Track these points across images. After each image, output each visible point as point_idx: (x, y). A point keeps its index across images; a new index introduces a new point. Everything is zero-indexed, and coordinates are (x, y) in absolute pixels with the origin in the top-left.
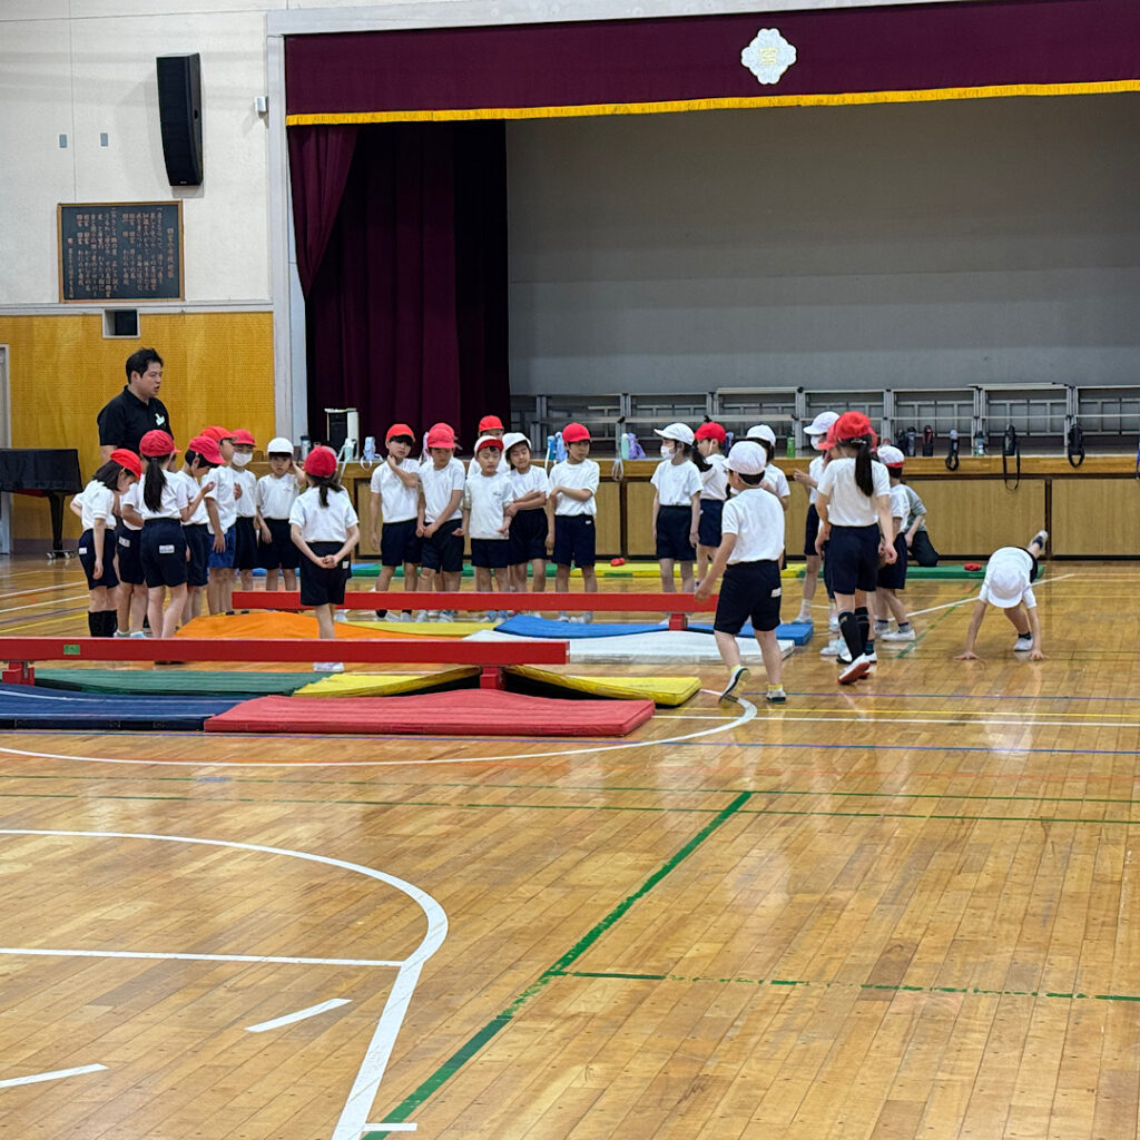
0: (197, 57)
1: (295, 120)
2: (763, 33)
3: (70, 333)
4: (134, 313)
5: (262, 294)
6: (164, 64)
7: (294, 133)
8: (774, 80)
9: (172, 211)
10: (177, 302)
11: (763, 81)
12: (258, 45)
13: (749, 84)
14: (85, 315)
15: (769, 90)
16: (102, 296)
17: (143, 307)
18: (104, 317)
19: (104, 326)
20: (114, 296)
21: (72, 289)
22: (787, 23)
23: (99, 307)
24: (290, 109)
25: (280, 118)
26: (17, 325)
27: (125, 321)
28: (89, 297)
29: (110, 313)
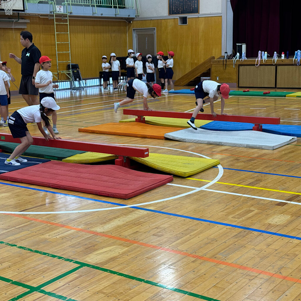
3: (171, 23)
4: (186, 18)
5: (220, 11)
10: (197, 14)
14: (174, 19)
16: (178, 13)
17: (189, 16)
18: (179, 19)
19: (179, 22)
20: (182, 13)
21: (172, 12)
23: (177, 16)
26: (158, 22)
27: (184, 20)
28: (176, 13)
29: (181, 18)
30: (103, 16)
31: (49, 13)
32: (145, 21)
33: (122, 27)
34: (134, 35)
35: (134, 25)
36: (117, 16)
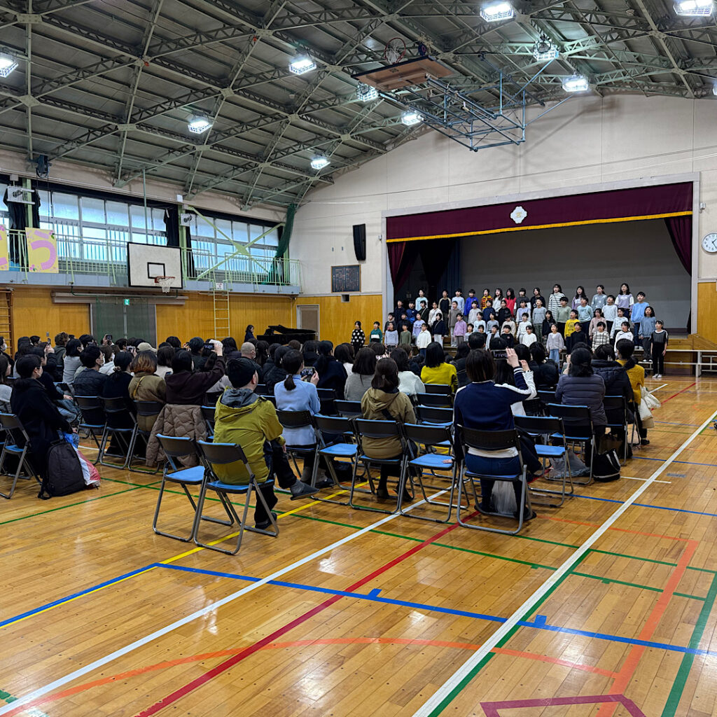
0: (364, 225)
1: (388, 241)
2: (517, 208)
3: (334, 301)
4: (348, 296)
5: (380, 290)
6: (355, 227)
7: (388, 244)
8: (520, 222)
9: (358, 267)
10: (359, 292)
11: (517, 222)
12: (379, 221)
13: (513, 224)
14: (337, 296)
15: (519, 225)
16: (341, 291)
17: (351, 294)
18: (342, 298)
19: (342, 300)
20: (344, 291)
21: (334, 290)
22: (524, 204)
23: (340, 294)
24: (387, 238)
25: (385, 241)
26: (321, 299)
27: (347, 298)
28: (338, 291)
29: (343, 295)
30: (265, 293)
31: (208, 290)
32: (308, 298)
33: (286, 304)
34: (298, 311)
35: (298, 301)
36: (280, 293)
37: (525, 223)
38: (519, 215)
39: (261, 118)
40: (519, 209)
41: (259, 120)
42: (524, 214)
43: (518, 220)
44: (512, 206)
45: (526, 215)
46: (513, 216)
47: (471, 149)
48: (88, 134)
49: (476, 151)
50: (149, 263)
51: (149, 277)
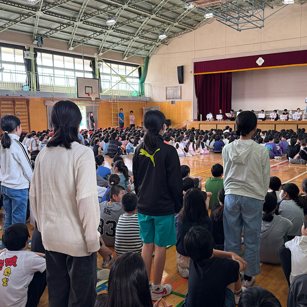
0: (183, 66)
2: (259, 58)
3: (167, 104)
5: (191, 98)
6: (178, 67)
7: (195, 76)
9: (180, 87)
10: (180, 100)
11: (259, 65)
12: (191, 64)
13: (257, 66)
14: (169, 101)
15: (260, 66)
17: (176, 100)
19: (171, 103)
20: (172, 99)
21: (167, 98)
22: (263, 56)
24: (195, 73)
25: (193, 74)
26: (161, 103)
27: (174, 103)
29: (172, 101)
30: (134, 100)
32: (154, 102)
33: (143, 105)
35: (149, 104)
36: (141, 100)
37: (263, 65)
38: (260, 61)
39: (138, 17)
40: (260, 59)
41: (137, 17)
42: (263, 61)
43: (260, 64)
44: (257, 57)
45: (264, 62)
46: (257, 62)
47: (238, 30)
48: (60, 26)
49: (240, 31)
50: (85, 87)
51: (86, 93)
